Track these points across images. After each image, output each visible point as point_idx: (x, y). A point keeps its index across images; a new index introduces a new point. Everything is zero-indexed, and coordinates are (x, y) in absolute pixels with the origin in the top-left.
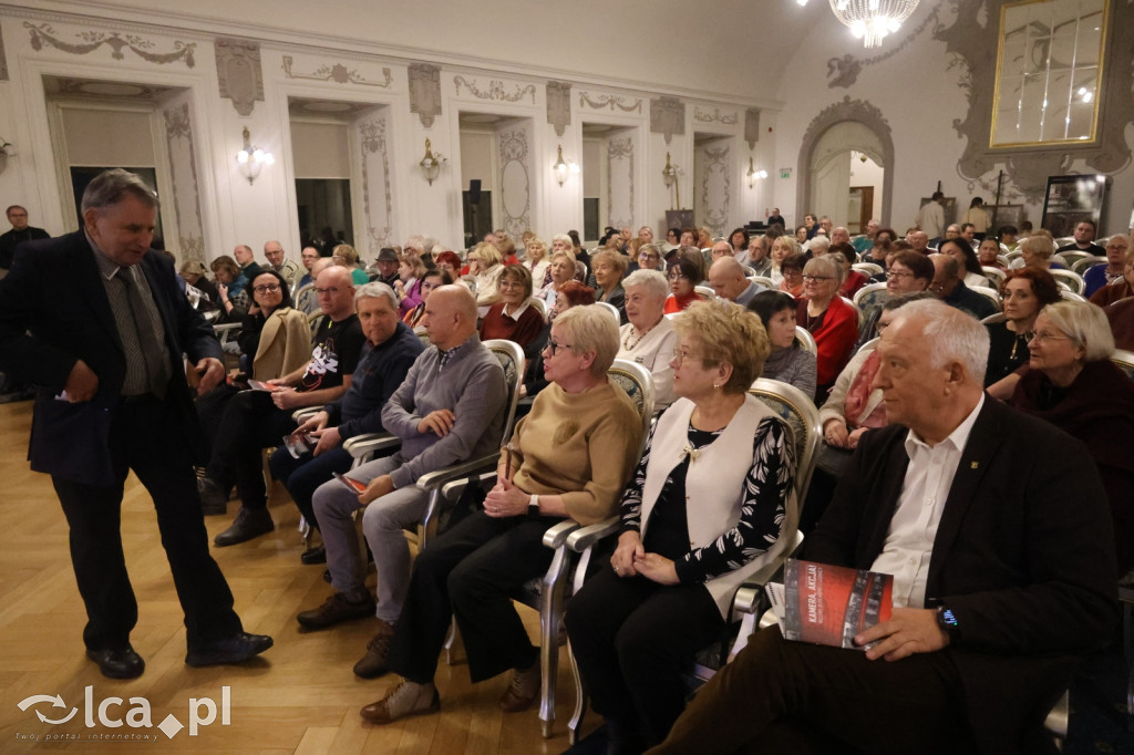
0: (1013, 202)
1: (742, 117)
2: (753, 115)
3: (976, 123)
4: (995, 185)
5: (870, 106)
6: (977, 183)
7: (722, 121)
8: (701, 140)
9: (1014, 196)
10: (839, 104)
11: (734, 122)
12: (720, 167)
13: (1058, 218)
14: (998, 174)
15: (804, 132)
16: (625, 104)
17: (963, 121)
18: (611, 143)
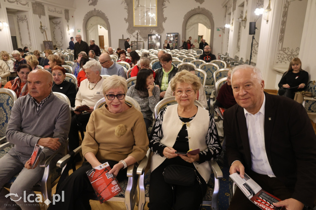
0: (141, 41)
1: (63, 12)
2: (67, 11)
3: (130, 19)
4: (136, 36)
5: (102, 12)
6: (132, 35)
7: (57, 12)
8: (51, 18)
9: (141, 39)
10: (93, 11)
11: (61, 13)
12: (58, 27)
13: (151, 45)
14: (137, 33)
15: (83, 18)
16: (22, 3)
17: (127, 18)
18: (18, 16)
